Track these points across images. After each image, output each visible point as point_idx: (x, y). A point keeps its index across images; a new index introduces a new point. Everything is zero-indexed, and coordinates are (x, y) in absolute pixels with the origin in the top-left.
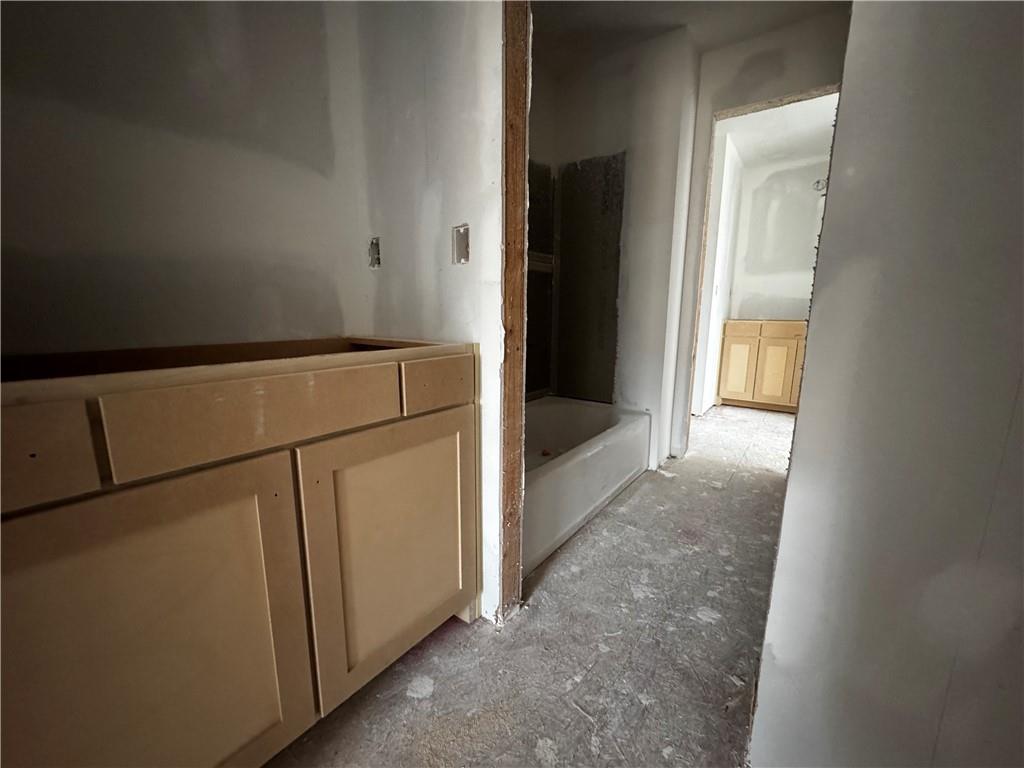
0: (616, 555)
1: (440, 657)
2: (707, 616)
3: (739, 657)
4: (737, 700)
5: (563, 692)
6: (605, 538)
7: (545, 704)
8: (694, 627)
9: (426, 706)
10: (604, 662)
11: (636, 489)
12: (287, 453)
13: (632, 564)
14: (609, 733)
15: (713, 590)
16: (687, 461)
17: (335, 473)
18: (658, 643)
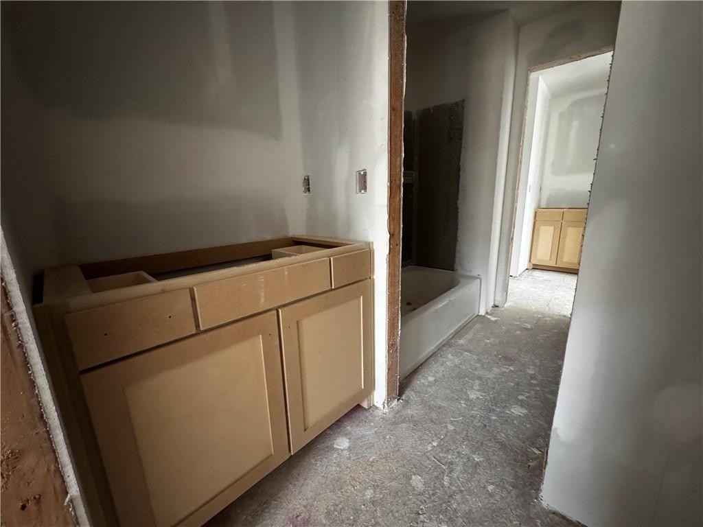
0: (457, 371)
1: (351, 427)
2: (517, 411)
3: (538, 436)
4: (535, 462)
5: (426, 451)
6: (450, 360)
7: (416, 457)
8: (508, 417)
9: (346, 453)
10: (451, 435)
11: (471, 328)
12: (275, 312)
13: (468, 377)
14: (455, 475)
15: (522, 395)
16: (506, 309)
17: (297, 322)
18: (485, 426)
